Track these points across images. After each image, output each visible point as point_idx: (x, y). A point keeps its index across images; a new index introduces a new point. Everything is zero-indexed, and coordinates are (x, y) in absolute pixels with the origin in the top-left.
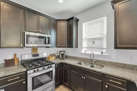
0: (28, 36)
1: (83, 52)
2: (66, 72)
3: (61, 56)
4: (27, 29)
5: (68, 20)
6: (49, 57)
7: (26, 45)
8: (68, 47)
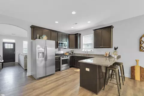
0: (59, 43)
1: (83, 50)
2: (75, 60)
3: (72, 53)
4: (58, 40)
5: (75, 34)
6: (66, 54)
7: (58, 47)
8: (75, 48)
